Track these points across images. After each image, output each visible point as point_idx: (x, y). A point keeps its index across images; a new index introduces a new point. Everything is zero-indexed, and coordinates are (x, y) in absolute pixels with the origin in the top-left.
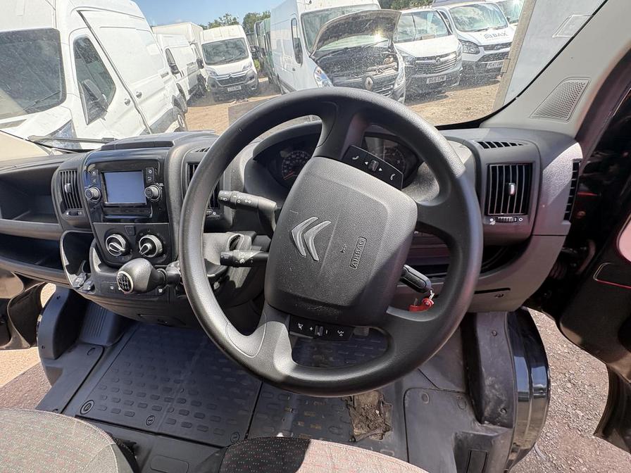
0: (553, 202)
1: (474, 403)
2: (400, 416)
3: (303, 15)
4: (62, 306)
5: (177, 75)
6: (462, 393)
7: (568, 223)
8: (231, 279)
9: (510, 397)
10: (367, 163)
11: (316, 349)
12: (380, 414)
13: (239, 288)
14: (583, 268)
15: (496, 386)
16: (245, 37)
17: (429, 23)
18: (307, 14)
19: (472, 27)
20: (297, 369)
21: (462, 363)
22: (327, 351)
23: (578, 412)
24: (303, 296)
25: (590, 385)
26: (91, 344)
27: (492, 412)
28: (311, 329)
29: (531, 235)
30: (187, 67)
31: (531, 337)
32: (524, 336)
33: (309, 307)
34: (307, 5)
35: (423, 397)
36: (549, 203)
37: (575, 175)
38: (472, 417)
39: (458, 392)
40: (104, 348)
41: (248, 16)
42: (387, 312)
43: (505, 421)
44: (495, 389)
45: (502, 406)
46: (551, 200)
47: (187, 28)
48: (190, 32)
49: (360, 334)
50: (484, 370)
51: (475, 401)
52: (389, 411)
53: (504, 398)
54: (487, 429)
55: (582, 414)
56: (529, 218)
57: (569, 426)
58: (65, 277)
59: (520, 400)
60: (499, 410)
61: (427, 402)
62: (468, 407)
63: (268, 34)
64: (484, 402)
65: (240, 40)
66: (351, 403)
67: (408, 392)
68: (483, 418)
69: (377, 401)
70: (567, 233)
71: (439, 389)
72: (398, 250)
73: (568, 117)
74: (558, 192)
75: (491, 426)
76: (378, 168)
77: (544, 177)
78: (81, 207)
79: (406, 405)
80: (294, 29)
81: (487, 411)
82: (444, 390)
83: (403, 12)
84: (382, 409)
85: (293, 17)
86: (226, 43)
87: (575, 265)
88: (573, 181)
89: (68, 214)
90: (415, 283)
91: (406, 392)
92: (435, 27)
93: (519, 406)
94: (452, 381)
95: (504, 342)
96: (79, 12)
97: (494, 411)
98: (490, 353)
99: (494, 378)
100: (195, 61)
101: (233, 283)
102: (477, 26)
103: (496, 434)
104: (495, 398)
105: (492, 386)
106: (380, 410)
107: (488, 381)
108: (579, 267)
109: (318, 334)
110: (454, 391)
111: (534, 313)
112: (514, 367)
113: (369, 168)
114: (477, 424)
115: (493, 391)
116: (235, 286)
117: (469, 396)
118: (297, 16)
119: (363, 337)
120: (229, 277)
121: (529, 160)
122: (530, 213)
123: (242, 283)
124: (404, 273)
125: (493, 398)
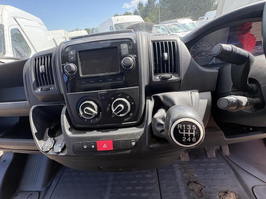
3: (115, 25)
4: (7, 166)
18: (117, 24)
19: (176, 31)
26: (30, 191)
34: (117, 21)
40: (40, 193)
47: (62, 31)
48: (63, 33)
49: (211, 157)
58: (35, 144)
78: (53, 83)
85: (111, 25)
89: (39, 90)
91: (253, 190)
96: (14, 18)
102: (178, 31)
118: (113, 25)
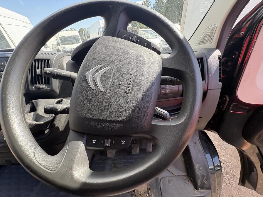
0: (214, 73)
1: (192, 179)
2: (159, 195)
5: (47, 48)
6: (186, 175)
7: (221, 83)
8: (56, 126)
9: (207, 173)
10: (130, 38)
11: (113, 165)
12: (149, 196)
13: (61, 131)
14: (225, 107)
15: (201, 169)
16: (79, 35)
17: (150, 34)
20: (92, 175)
21: (183, 160)
22: (119, 165)
23: (228, 175)
24: (95, 117)
25: (229, 163)
27: (201, 183)
28: (102, 142)
29: (208, 89)
30: (52, 45)
31: (208, 142)
32: (206, 142)
33: (99, 125)
35: (169, 181)
36: (212, 74)
37: (220, 62)
38: (193, 187)
39: (184, 175)
41: (81, 29)
42: (152, 123)
43: (208, 186)
44: (200, 170)
45: (205, 178)
46: (213, 73)
49: (135, 153)
50: (194, 161)
51: (193, 179)
52: (154, 193)
53: (205, 174)
54: (201, 192)
55: (229, 176)
56: (206, 82)
57: (226, 183)
59: (212, 173)
60: (204, 181)
61: (171, 184)
62: (190, 182)
63: (89, 35)
64: (197, 178)
65: (76, 36)
66: (133, 193)
67: (161, 180)
68: (198, 187)
69: (147, 189)
70: (221, 88)
71: (175, 176)
72: (154, 81)
73: (211, 41)
74: (215, 69)
75: (202, 191)
76: (137, 40)
77: (208, 63)
79: (161, 188)
80: (99, 33)
81: (199, 182)
82: (178, 176)
83: (140, 30)
84: (150, 192)
85: (99, 28)
86: (70, 37)
87: (222, 106)
88: (219, 65)
90: (161, 115)
91: (160, 181)
92: (151, 35)
93: (211, 176)
94: (180, 170)
95: (200, 146)
97: (202, 182)
98: (195, 152)
99: (199, 165)
100: (56, 43)
101: (58, 128)
103: (205, 194)
104: (201, 175)
105: (199, 169)
106: (148, 194)
107: (197, 166)
108: (223, 107)
109: (107, 145)
110: (182, 175)
111: (207, 132)
112: (206, 158)
113: (132, 40)
114: (196, 190)
115: (200, 171)
116: (59, 130)
117: (189, 176)
119: (136, 154)
120: (55, 125)
121: (201, 56)
122: (206, 79)
123: (64, 127)
124: (155, 111)
125: (200, 175)
